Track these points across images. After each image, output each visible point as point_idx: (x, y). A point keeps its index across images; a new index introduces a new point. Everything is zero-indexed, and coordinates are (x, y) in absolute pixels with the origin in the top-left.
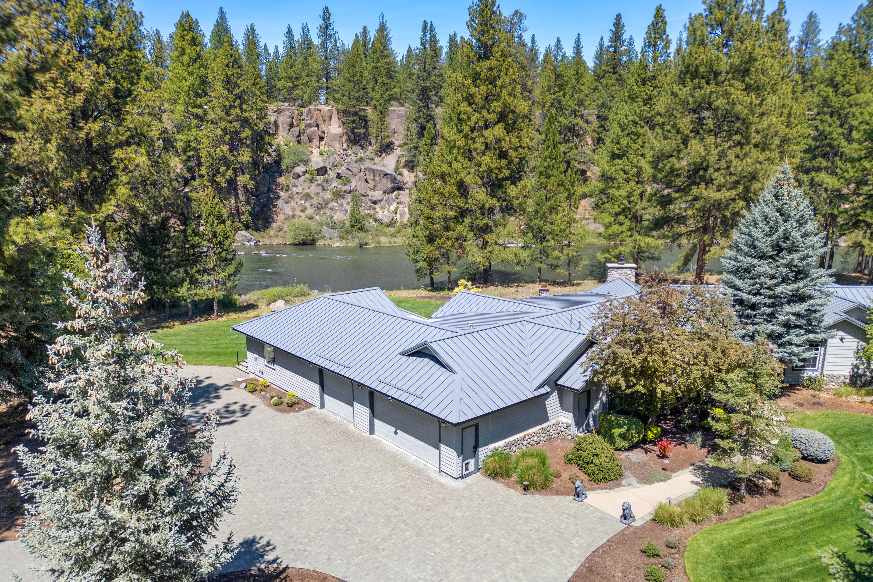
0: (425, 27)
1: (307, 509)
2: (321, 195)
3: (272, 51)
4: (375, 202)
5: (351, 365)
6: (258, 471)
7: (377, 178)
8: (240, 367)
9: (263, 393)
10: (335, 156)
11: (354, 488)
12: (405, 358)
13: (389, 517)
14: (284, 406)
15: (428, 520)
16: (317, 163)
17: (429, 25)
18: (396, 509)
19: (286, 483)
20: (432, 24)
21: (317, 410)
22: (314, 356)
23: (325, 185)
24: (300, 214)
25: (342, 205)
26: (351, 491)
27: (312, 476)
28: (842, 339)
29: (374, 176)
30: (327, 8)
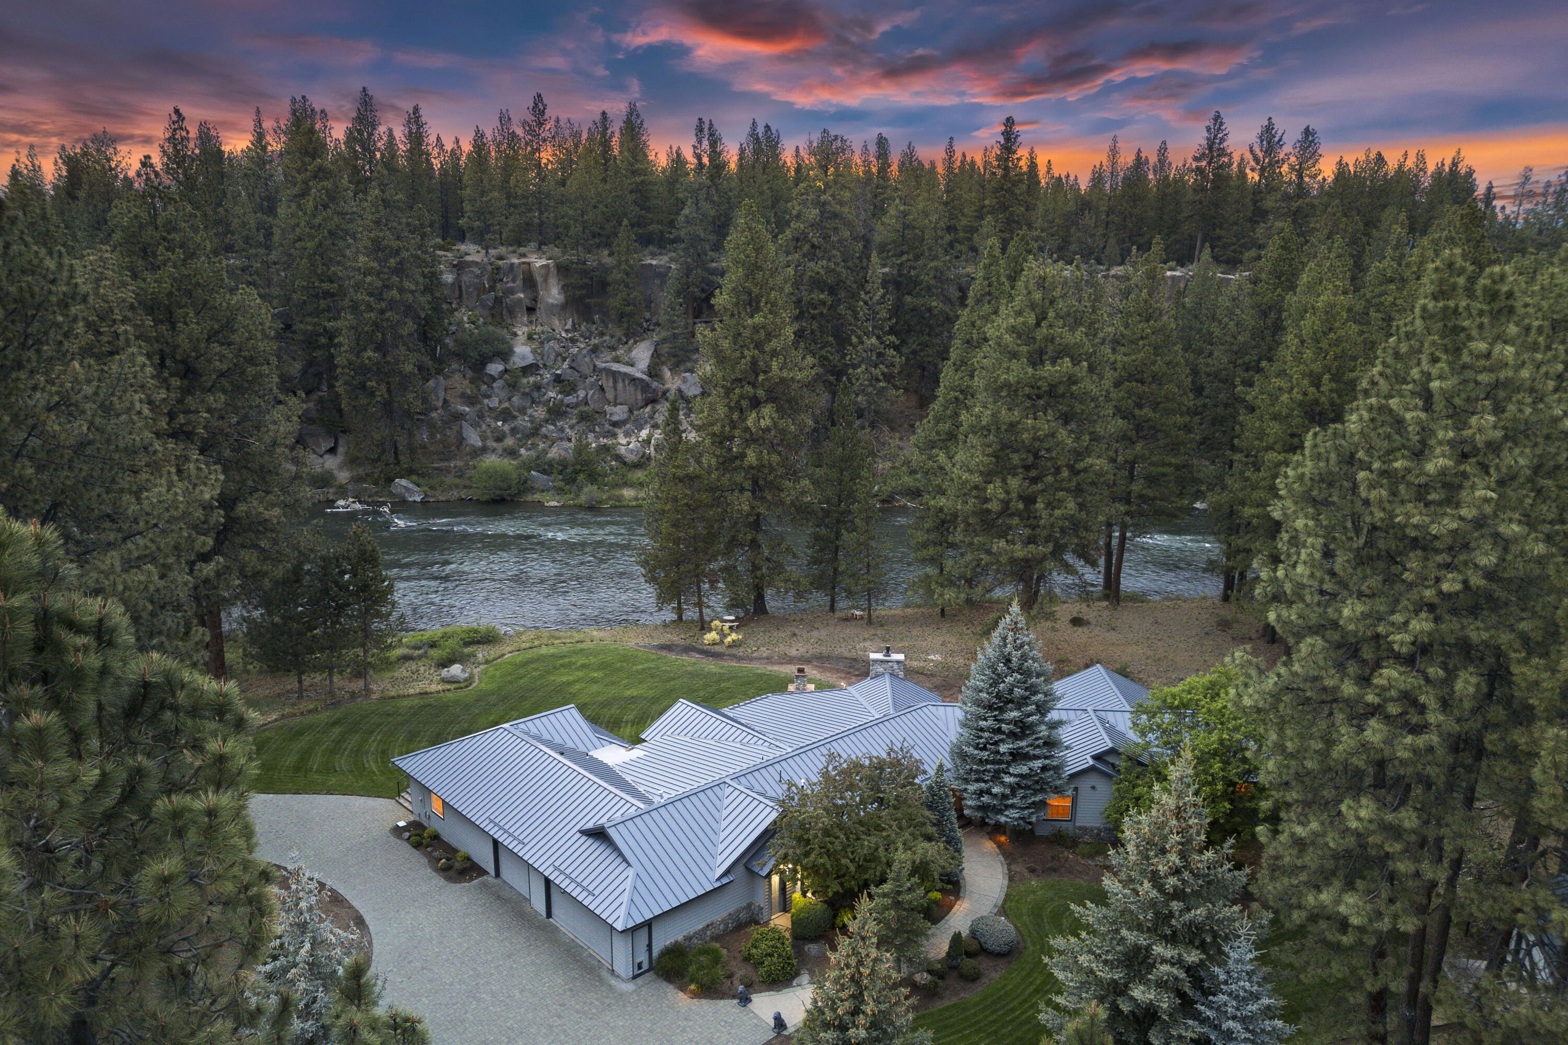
0: (700, 130)
1: (471, 1018)
2: (529, 411)
3: (449, 146)
4: (615, 424)
5: (526, 841)
6: (423, 968)
7: (620, 385)
8: (402, 801)
9: (429, 849)
10: (552, 343)
11: (522, 991)
12: (584, 838)
13: (551, 1027)
14: (451, 873)
15: (589, 1030)
16: (524, 357)
17: (706, 126)
18: (560, 1017)
19: (451, 984)
20: (711, 124)
21: (490, 879)
22: (487, 821)
23: (536, 395)
24: (495, 444)
25: (562, 430)
26: (518, 995)
27: (478, 975)
28: (1093, 788)
29: (615, 382)
30: (539, 96)
